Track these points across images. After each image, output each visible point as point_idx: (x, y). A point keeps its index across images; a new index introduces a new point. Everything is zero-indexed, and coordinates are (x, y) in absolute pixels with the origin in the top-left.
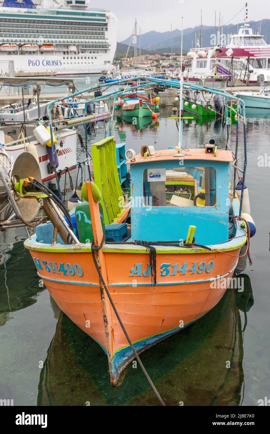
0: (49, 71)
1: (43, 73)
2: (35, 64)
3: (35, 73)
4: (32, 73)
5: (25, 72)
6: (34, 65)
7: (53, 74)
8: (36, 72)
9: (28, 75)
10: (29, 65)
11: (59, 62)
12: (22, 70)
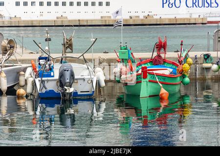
0: (195, 16)
1: (184, 19)
2: (173, 4)
3: (170, 19)
4: (165, 19)
5: (155, 17)
6: (170, 6)
7: (200, 21)
8: (173, 17)
9: (158, 23)
10: (163, 7)
11: (214, 2)
12: (150, 14)
